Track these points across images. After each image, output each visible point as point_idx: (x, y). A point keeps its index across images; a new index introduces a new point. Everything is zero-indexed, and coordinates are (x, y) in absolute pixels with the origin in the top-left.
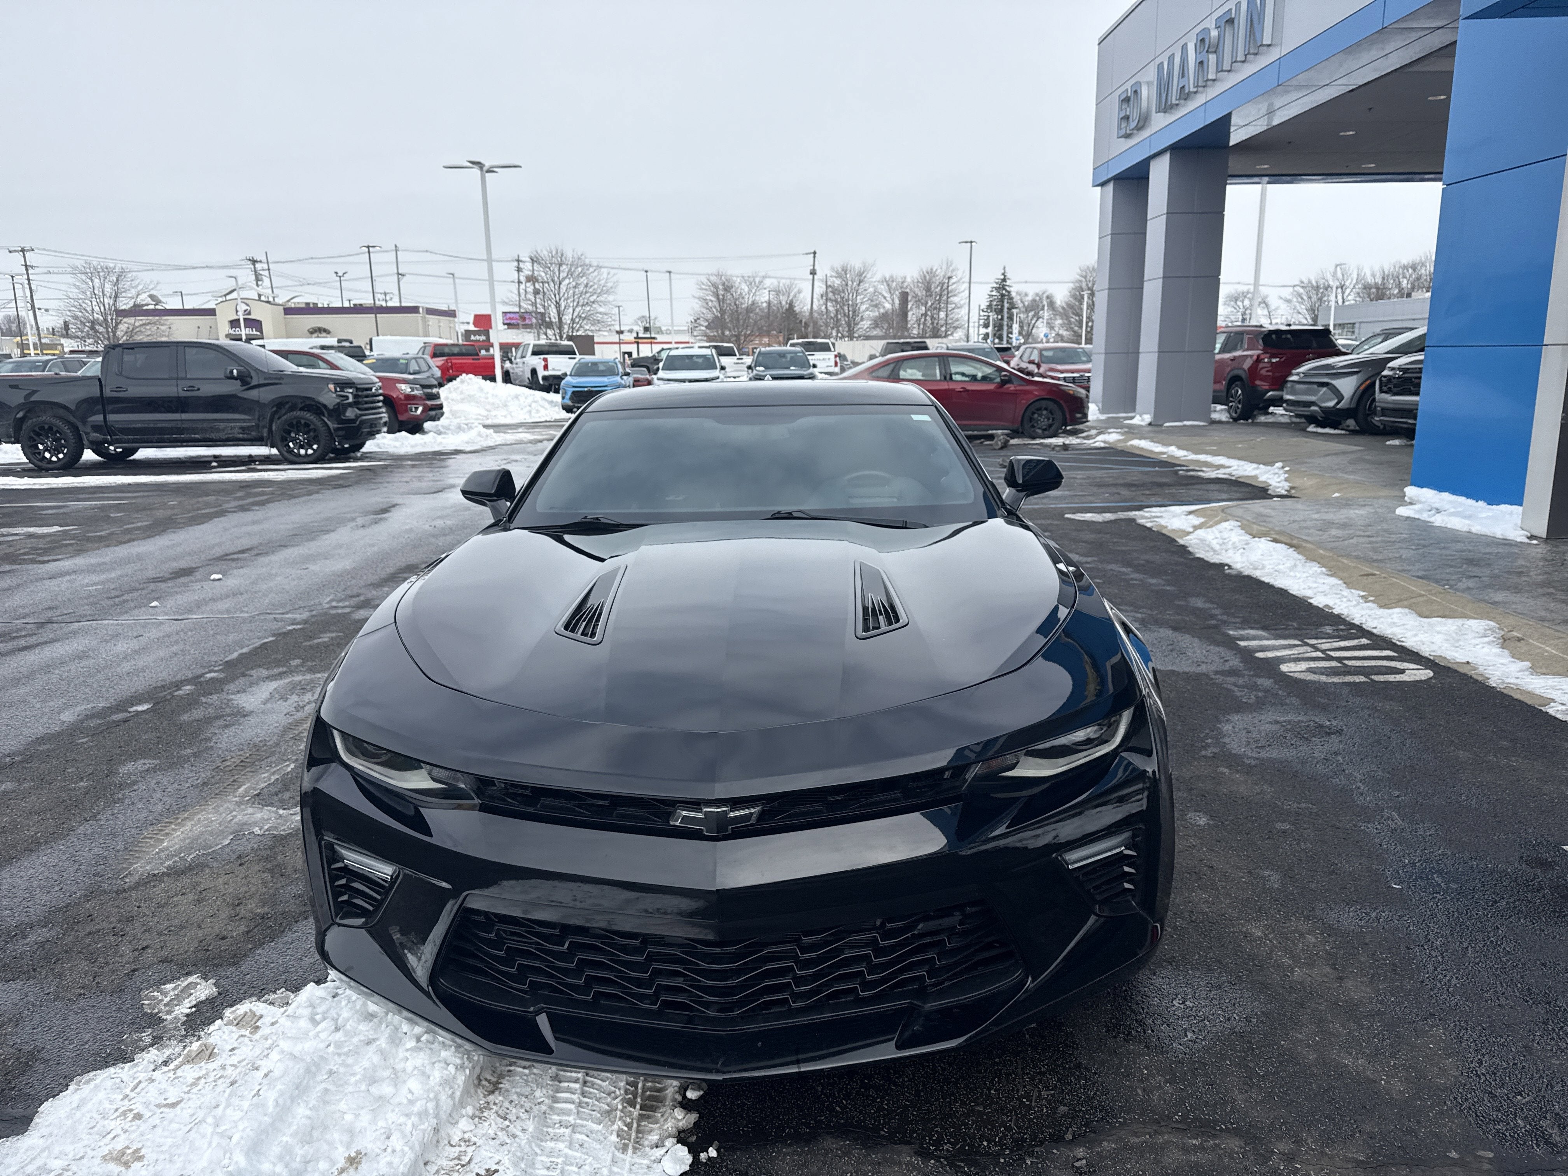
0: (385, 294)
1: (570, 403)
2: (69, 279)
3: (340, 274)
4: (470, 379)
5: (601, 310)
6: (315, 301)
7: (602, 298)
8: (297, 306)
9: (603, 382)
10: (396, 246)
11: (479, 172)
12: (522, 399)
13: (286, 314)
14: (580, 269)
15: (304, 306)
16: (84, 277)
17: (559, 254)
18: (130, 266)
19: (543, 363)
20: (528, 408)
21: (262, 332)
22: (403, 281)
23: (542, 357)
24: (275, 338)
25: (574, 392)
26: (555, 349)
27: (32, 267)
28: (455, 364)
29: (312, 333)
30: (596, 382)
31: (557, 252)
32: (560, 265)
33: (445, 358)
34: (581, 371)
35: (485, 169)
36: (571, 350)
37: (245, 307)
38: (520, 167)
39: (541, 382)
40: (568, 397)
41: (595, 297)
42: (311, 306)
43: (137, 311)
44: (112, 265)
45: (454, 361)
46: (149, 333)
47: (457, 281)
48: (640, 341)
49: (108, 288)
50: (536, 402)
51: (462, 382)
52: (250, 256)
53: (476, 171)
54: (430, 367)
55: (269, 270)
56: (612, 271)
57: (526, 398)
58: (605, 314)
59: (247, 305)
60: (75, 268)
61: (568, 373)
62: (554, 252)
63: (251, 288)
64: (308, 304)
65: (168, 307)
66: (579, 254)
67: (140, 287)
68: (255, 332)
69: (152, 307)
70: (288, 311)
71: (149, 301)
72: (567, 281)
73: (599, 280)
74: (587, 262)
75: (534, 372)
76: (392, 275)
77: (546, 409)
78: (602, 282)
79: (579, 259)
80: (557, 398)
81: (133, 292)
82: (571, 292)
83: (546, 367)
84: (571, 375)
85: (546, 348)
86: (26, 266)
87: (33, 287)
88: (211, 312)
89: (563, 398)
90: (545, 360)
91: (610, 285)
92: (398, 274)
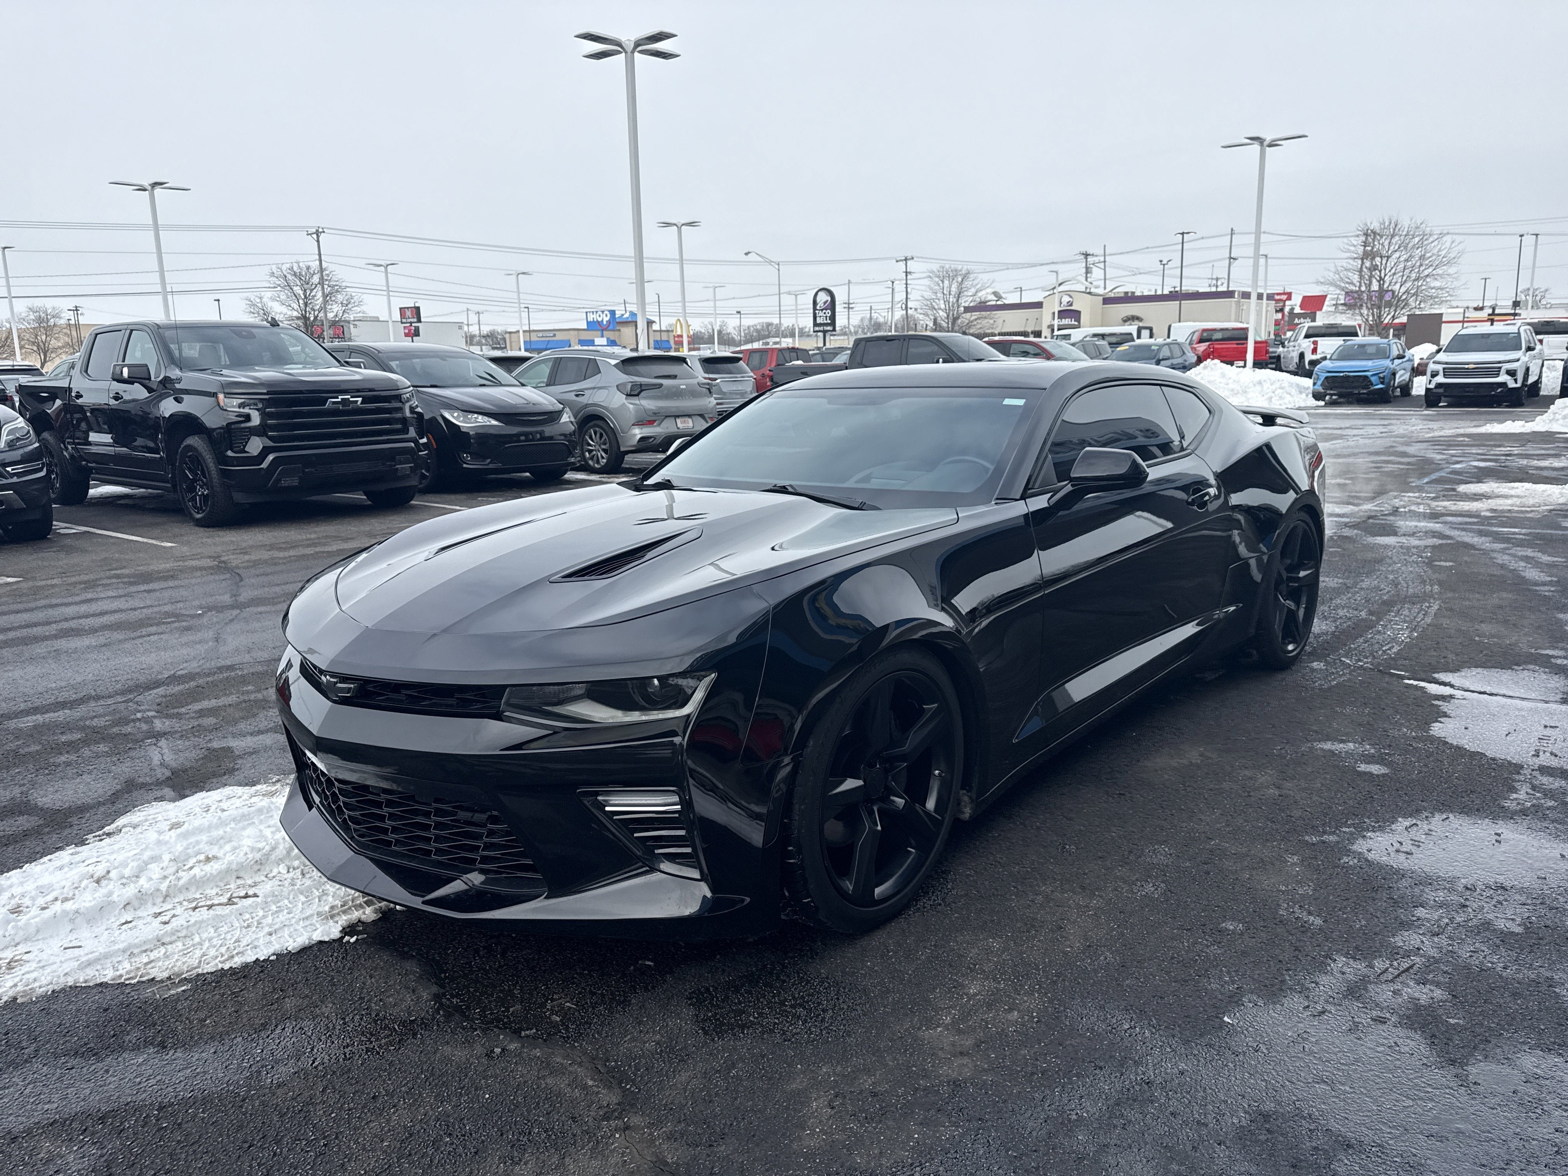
0: (1217, 279)
1: (1321, 389)
2: (926, 282)
3: (1164, 262)
4: (1215, 364)
5: (1437, 284)
6: (1133, 290)
7: (1439, 271)
8: (1117, 295)
9: (1365, 366)
10: (1232, 230)
11: (1259, 147)
12: (1266, 386)
13: (1104, 304)
14: (1417, 239)
15: (1122, 295)
16: (937, 279)
17: (1393, 225)
18: (971, 267)
19: (1312, 346)
20: (1271, 394)
21: (1079, 322)
22: (1235, 264)
23: (1312, 339)
24: (1091, 327)
25: (1326, 378)
26: (1335, 331)
27: (910, 273)
28: (1217, 349)
29: (1125, 321)
30: (1352, 367)
31: (1390, 223)
32: (1393, 236)
33: (1207, 343)
34: (1344, 355)
35: (1266, 143)
36: (1353, 330)
37: (1069, 299)
38: (1306, 136)
39: (1307, 367)
40: (1319, 383)
41: (1430, 270)
42: (1130, 294)
43: (982, 307)
44: (960, 267)
45: (1216, 346)
46: (978, 327)
47: (1269, 260)
48: (1496, 318)
49: (954, 289)
50: (1282, 388)
51: (1205, 368)
52: (1083, 250)
53: (1256, 147)
54: (1184, 353)
55: (1105, 262)
56: (1458, 238)
57: (1272, 384)
58: (1442, 289)
59: (1071, 297)
60: (932, 272)
61: (1328, 357)
62: (1387, 224)
63: (1079, 282)
64: (1126, 293)
65: (1007, 302)
66: (1419, 222)
67: (979, 286)
68: (1073, 322)
69: (994, 303)
70: (1107, 301)
71: (993, 297)
72: (1397, 255)
73: (1440, 250)
74: (1428, 230)
75: (1302, 356)
76: (1224, 259)
77: (1292, 396)
78: (1443, 253)
79: (1417, 228)
80: (1307, 382)
81: (973, 290)
82: (1402, 266)
83: (1314, 351)
84: (1330, 359)
85: (1323, 331)
86: (906, 272)
87: (909, 290)
88: (1039, 305)
89: (1314, 384)
90: (1315, 343)
91: (1452, 255)
92: (1230, 258)
